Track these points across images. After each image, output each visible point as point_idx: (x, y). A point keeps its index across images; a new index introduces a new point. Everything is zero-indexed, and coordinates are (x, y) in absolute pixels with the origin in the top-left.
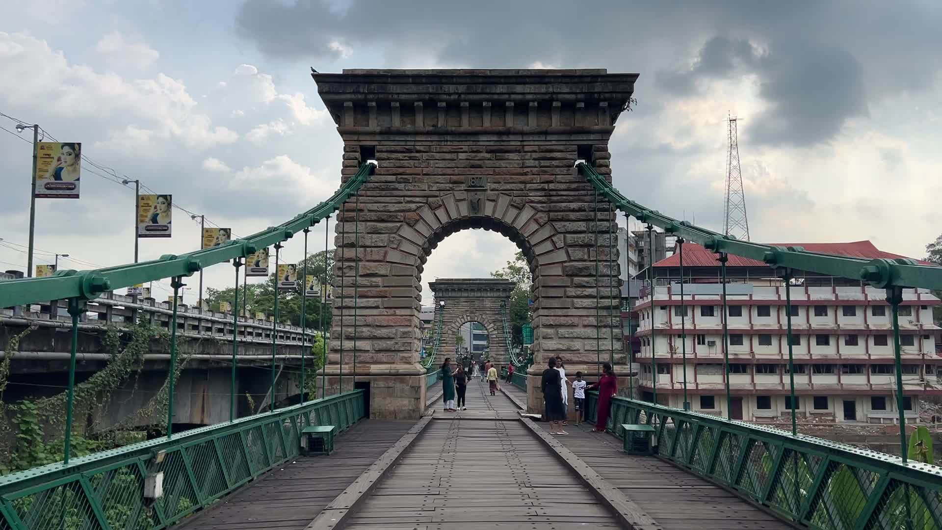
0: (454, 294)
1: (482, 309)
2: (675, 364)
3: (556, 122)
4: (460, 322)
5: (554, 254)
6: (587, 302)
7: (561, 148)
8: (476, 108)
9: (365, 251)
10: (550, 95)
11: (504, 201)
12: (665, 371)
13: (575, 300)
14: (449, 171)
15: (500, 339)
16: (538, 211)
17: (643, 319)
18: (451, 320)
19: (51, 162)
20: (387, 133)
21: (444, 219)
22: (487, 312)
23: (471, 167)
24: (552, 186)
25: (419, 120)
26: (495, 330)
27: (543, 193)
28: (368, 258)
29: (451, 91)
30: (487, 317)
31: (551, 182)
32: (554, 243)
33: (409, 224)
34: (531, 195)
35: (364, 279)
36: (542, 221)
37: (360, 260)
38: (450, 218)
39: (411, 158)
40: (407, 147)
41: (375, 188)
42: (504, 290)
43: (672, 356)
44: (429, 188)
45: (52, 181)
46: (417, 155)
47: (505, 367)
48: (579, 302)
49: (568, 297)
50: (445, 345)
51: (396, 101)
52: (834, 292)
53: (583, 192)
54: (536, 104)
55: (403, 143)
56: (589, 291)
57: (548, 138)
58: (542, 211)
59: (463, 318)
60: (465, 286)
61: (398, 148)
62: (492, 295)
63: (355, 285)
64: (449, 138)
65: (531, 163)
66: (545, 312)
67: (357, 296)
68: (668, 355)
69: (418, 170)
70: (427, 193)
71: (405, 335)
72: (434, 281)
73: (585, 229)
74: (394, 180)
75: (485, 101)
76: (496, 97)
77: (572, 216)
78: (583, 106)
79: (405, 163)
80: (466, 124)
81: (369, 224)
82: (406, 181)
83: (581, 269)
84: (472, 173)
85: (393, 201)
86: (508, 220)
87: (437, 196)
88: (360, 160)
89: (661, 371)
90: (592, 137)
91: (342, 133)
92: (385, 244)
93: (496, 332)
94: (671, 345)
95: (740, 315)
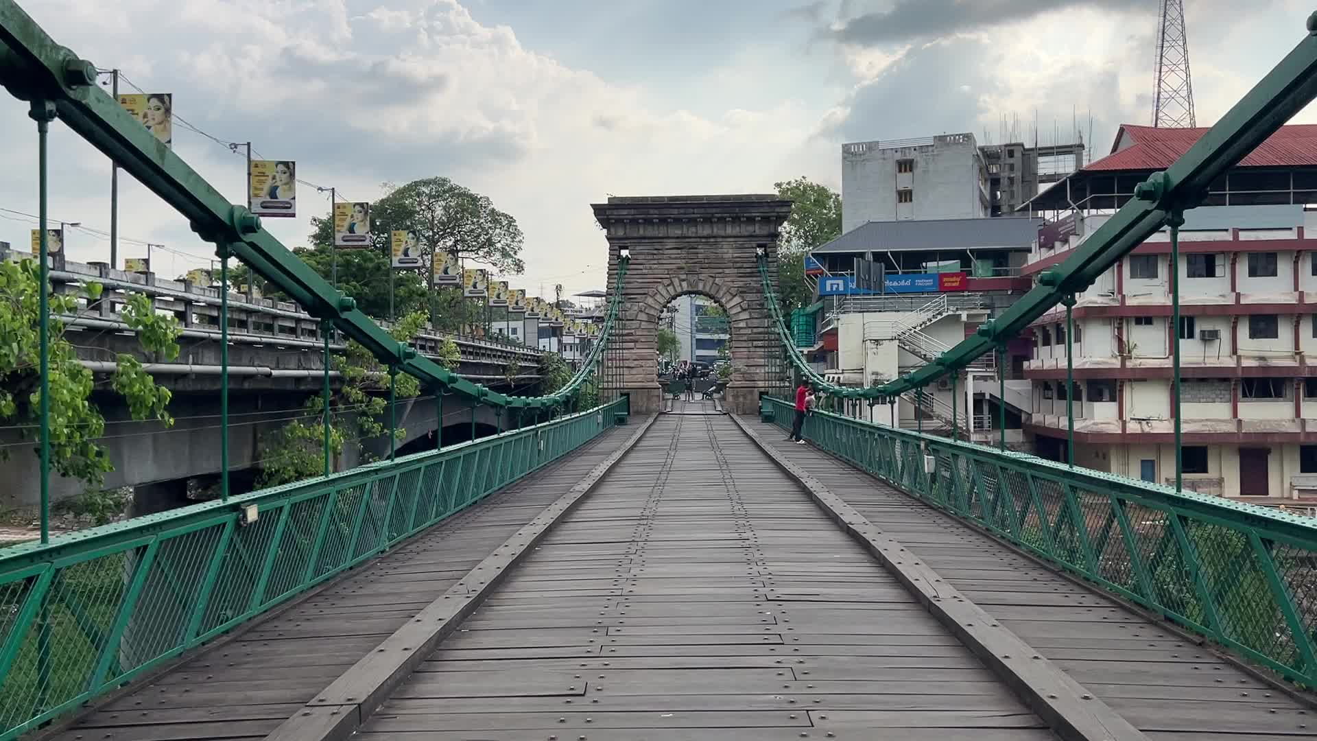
0: (651, 231)
1: (716, 265)
2: (1130, 380)
4: (664, 292)
12: (1106, 394)
15: (755, 330)
18: (645, 291)
22: (727, 271)
26: (744, 310)
30: (728, 281)
42: (766, 220)
43: (1123, 363)
47: (767, 393)
50: (632, 345)
59: (672, 283)
60: (676, 211)
62: (736, 231)
68: (1114, 361)
72: (607, 202)
89: (1096, 396)
93: (745, 315)
94: (1120, 340)
95: (1274, 274)
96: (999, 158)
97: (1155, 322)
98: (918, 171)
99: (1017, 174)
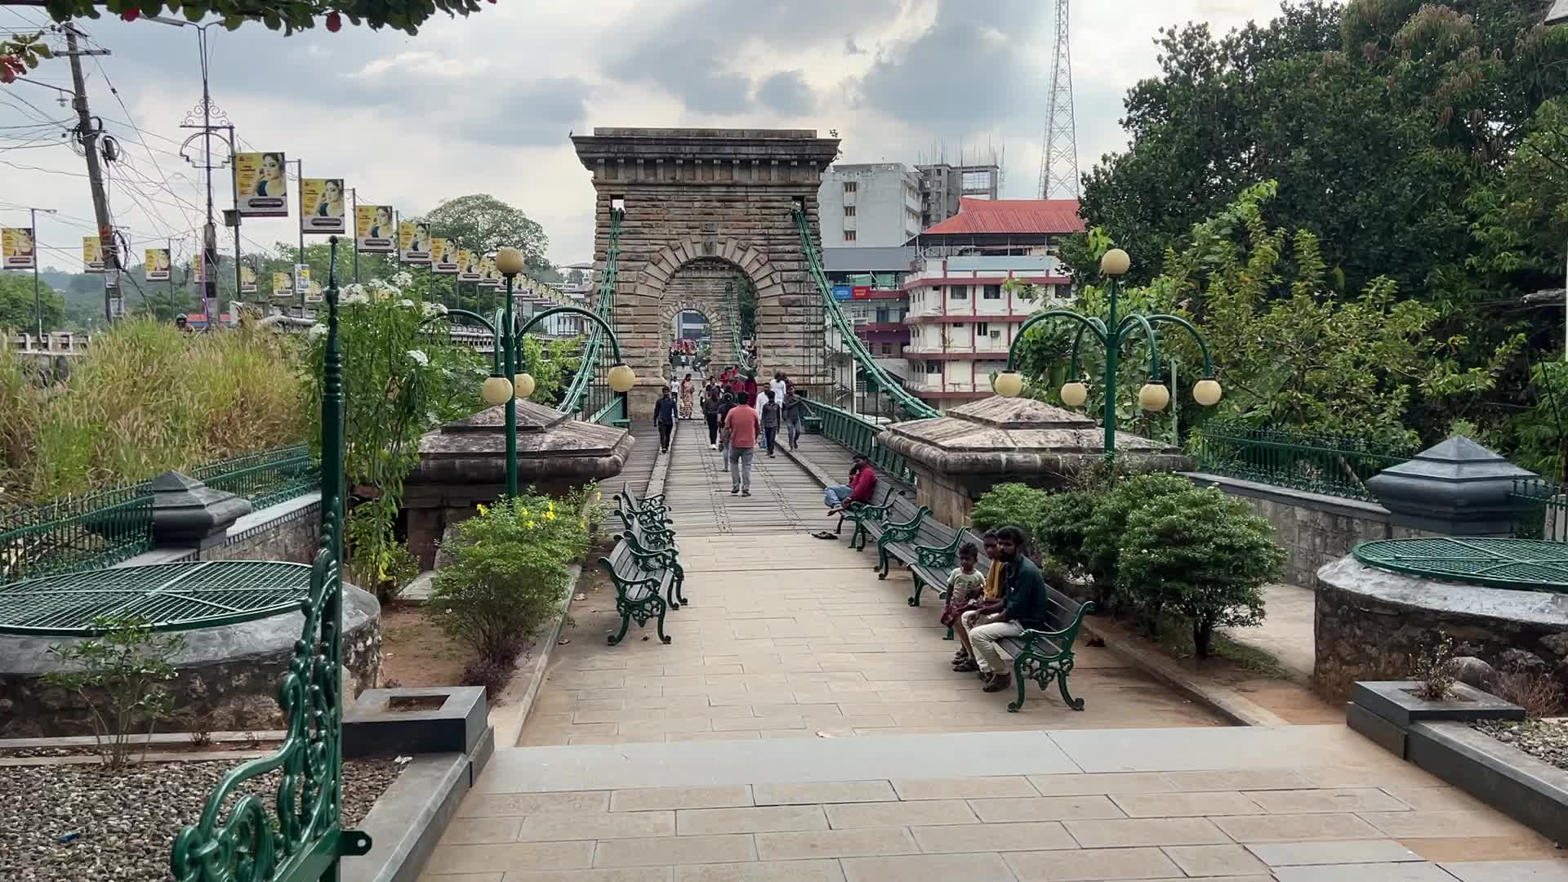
2: (948, 360)
3: (775, 177)
5: (772, 289)
6: (799, 328)
7: (778, 199)
8: (708, 164)
10: (769, 155)
11: (732, 244)
12: (935, 369)
13: (789, 326)
14: (686, 218)
15: (725, 332)
16: (759, 252)
17: (914, 302)
20: (634, 184)
21: (683, 260)
22: (709, 298)
23: (704, 215)
24: (771, 231)
25: (660, 173)
27: (764, 237)
28: (622, 291)
29: (687, 151)
30: (709, 304)
31: (771, 228)
32: (772, 280)
33: (654, 264)
34: (754, 238)
36: (763, 262)
37: (616, 293)
38: (688, 258)
39: (654, 206)
40: (650, 197)
41: (625, 232)
43: (945, 350)
44: (669, 232)
46: (659, 203)
48: (792, 328)
51: (641, 159)
53: (795, 237)
54: (758, 163)
55: (647, 193)
56: (799, 319)
57: (768, 190)
58: (763, 253)
61: (643, 198)
62: (714, 275)
64: (685, 189)
65: (754, 211)
66: (765, 336)
68: (940, 349)
69: (660, 217)
70: (668, 236)
71: (653, 354)
73: (797, 268)
74: (640, 225)
75: (715, 160)
76: (724, 156)
77: (787, 257)
78: (797, 165)
79: (649, 210)
80: (699, 177)
82: (651, 226)
83: (794, 302)
84: (705, 219)
85: (641, 243)
86: (736, 260)
87: (676, 240)
88: (611, 208)
89: (930, 370)
90: (804, 189)
91: (596, 185)
92: (635, 280)
93: (719, 324)
94: (944, 336)
96: (930, 175)
97: (964, 325)
98: (860, 190)
99: (944, 190)
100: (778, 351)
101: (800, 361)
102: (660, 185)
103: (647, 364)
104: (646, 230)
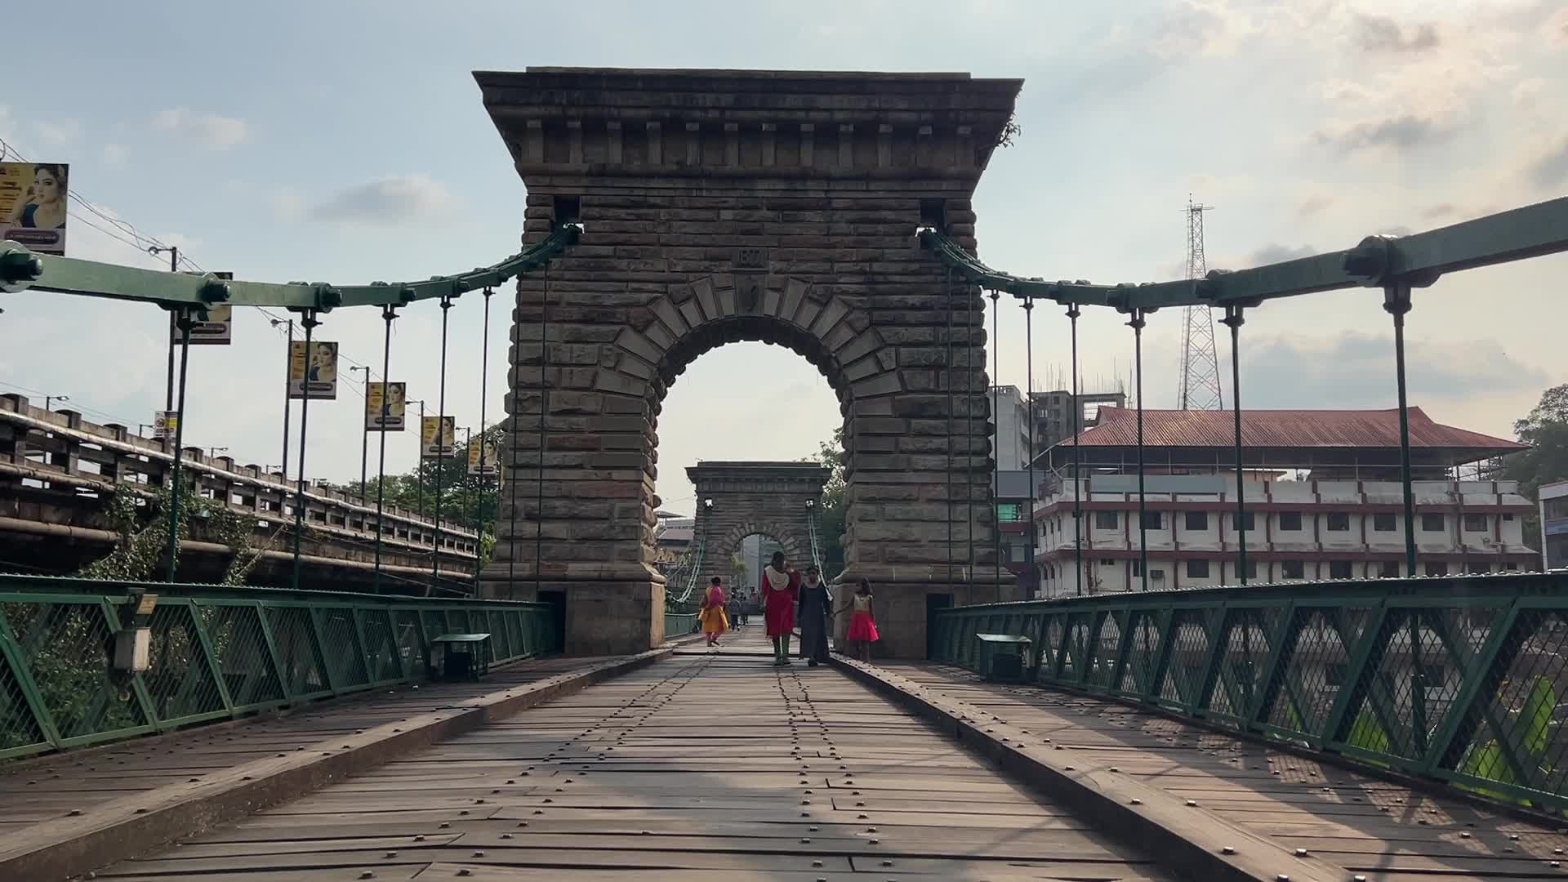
0: (729, 487)
1: (775, 513)
3: (884, 158)
4: (738, 533)
5: (879, 381)
6: (933, 461)
7: (893, 203)
8: (750, 132)
9: (560, 371)
10: (875, 113)
11: (795, 290)
13: (915, 457)
14: (704, 240)
16: (851, 308)
17: (1045, 534)
18: (724, 531)
19: (18, 195)
20: (601, 173)
21: (695, 320)
22: (784, 518)
23: (742, 234)
24: (876, 267)
25: (654, 150)
26: (797, 547)
27: (861, 279)
28: (565, 382)
29: (709, 104)
30: (784, 526)
31: (876, 260)
32: (879, 362)
33: (634, 327)
34: (842, 280)
35: (557, 418)
36: (859, 325)
37: (552, 387)
38: (705, 318)
39: (639, 218)
40: (633, 198)
41: (578, 266)
42: (812, 481)
44: (669, 267)
45: (17, 228)
46: (652, 211)
48: (920, 461)
49: (902, 452)
51: (615, 119)
52: (1360, 489)
53: (929, 278)
54: (851, 128)
55: (626, 192)
56: (936, 443)
57: (872, 187)
58: (859, 308)
59: (743, 526)
60: (746, 474)
61: (618, 200)
62: (791, 488)
63: (542, 429)
64: (704, 184)
65: (843, 227)
67: (546, 446)
69: (652, 238)
70: (666, 275)
71: (626, 513)
72: (696, 465)
73: (931, 339)
74: (611, 253)
75: (765, 122)
76: (783, 115)
77: (911, 316)
78: (931, 132)
79: (630, 225)
80: (732, 159)
81: (567, 326)
82: (632, 256)
83: (923, 406)
84: (743, 243)
85: (609, 289)
86: (803, 322)
87: (684, 282)
88: (554, 219)
90: (945, 186)
91: (524, 173)
92: (595, 361)
94: (1089, 575)
95: (1205, 528)
96: (1046, 404)
97: (1116, 562)
99: (1063, 420)
100: (890, 508)
101: (939, 532)
102: (651, 176)
103: (613, 533)
104: (623, 264)
